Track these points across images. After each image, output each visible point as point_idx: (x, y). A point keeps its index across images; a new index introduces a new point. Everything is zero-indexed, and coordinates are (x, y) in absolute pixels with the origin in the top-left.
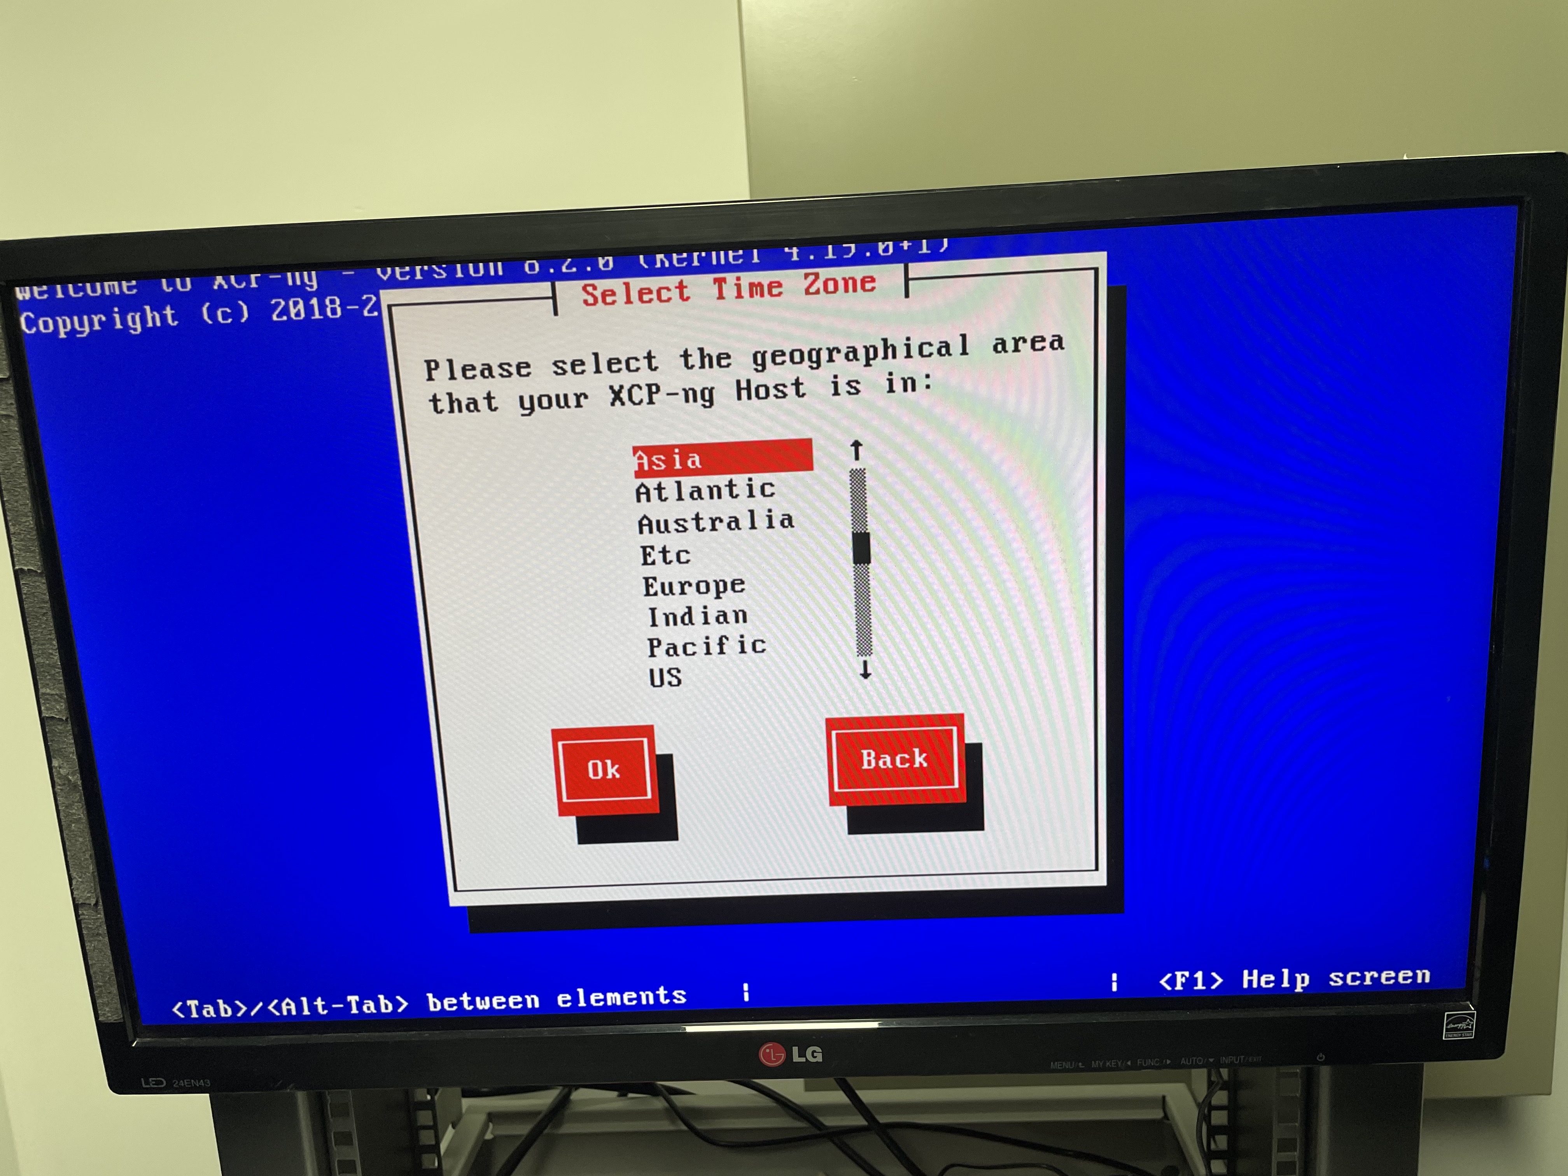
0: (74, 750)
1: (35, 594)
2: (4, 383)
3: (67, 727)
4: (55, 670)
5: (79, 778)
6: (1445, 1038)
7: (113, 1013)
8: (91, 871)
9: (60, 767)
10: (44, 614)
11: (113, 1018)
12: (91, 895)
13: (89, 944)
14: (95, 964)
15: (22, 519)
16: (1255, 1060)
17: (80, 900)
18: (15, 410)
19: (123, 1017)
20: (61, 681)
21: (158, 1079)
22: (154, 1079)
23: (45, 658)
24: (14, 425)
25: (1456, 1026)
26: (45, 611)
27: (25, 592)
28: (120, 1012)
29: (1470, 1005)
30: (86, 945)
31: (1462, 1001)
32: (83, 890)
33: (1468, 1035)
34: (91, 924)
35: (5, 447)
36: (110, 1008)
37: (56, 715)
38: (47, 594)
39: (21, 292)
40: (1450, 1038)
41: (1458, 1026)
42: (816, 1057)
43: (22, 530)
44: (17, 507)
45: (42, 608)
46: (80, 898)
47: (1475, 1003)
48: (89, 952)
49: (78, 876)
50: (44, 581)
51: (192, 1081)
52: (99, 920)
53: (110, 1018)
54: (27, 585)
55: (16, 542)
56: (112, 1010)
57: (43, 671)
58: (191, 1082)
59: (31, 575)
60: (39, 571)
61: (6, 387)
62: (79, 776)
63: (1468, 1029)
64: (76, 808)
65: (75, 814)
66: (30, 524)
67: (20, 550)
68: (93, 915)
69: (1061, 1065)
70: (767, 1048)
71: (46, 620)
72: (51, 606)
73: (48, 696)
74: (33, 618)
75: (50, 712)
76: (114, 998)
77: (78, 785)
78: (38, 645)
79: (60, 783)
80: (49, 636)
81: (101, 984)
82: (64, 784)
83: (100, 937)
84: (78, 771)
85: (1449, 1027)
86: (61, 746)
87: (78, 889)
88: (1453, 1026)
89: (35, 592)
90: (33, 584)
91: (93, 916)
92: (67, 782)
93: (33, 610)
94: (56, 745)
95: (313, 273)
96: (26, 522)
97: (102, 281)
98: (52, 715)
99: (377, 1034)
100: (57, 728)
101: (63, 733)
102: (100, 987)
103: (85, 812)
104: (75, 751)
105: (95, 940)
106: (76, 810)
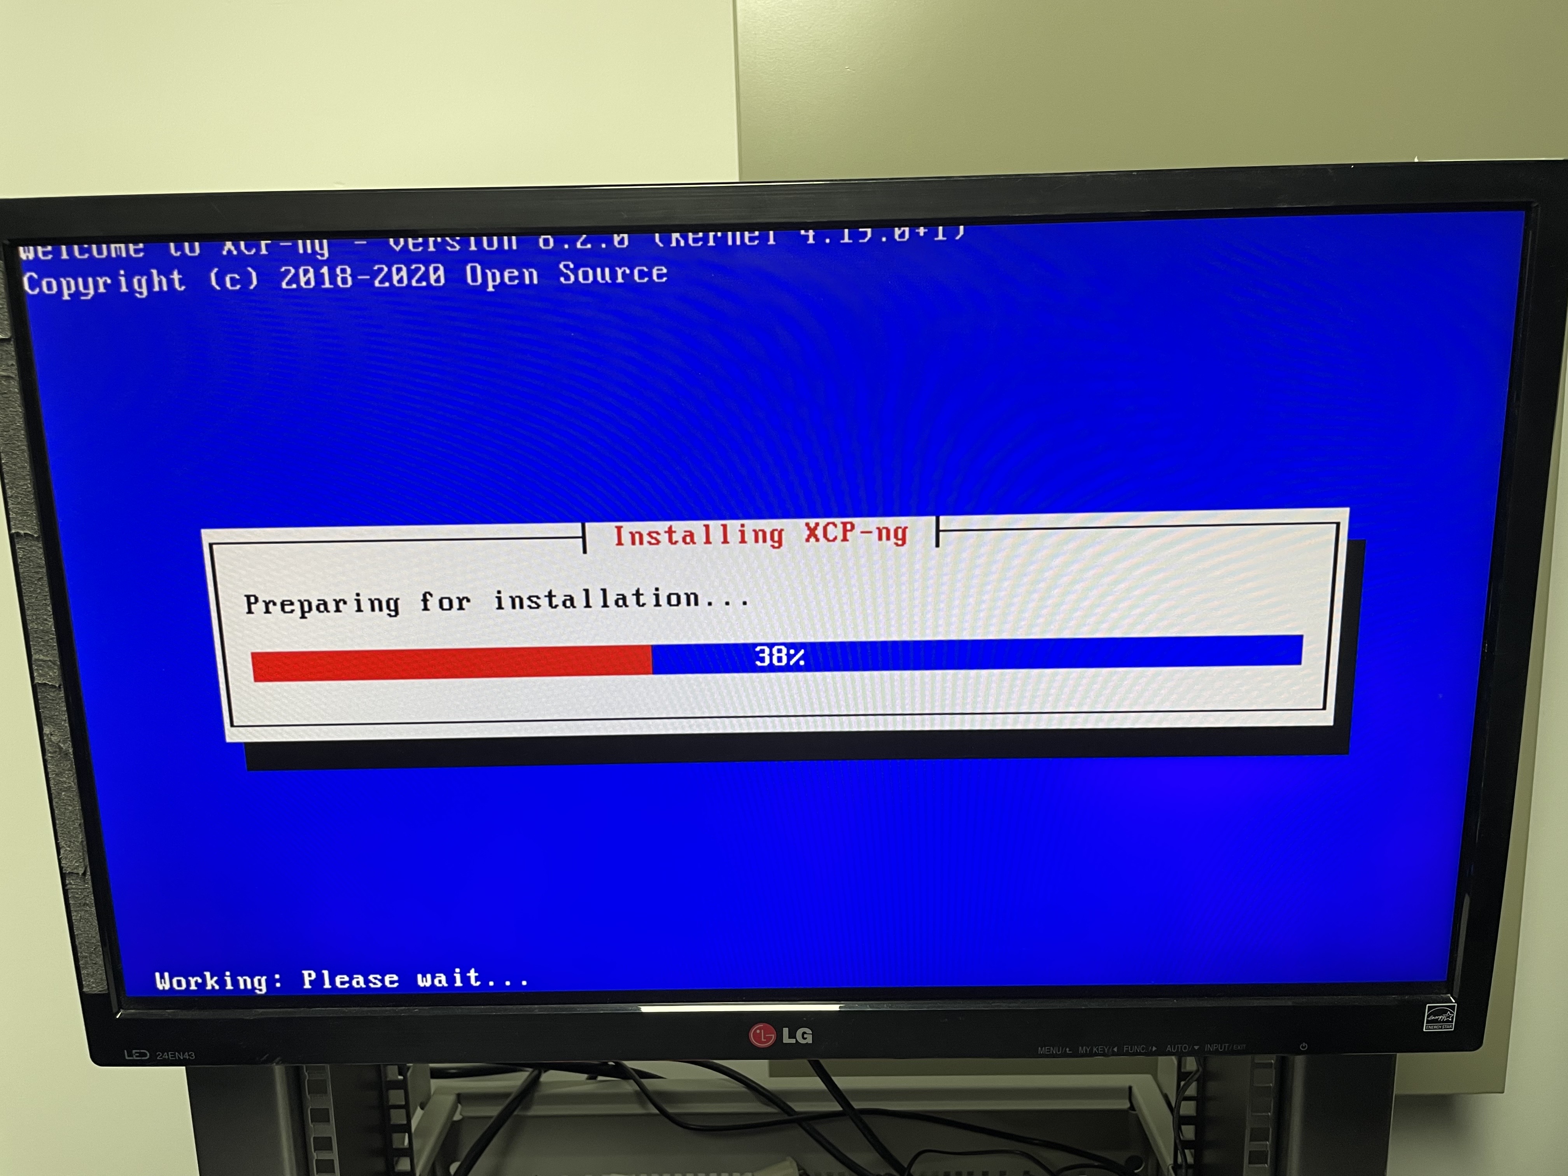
0: (66, 717)
1: (31, 559)
2: (5, 344)
3: (60, 694)
4: (49, 636)
5: (70, 746)
6: (1426, 1029)
7: (98, 985)
8: (80, 840)
9: (51, 735)
10: (40, 579)
11: (98, 989)
12: (79, 863)
13: (75, 914)
14: (81, 934)
15: (20, 482)
16: (1239, 1047)
17: (68, 869)
18: (16, 372)
19: (108, 988)
20: (55, 648)
21: (142, 1051)
22: (138, 1051)
23: (39, 623)
24: (14, 387)
25: (1437, 1017)
26: (40, 576)
27: (21, 556)
28: (105, 983)
29: (1451, 998)
30: (73, 915)
31: (1443, 994)
32: (71, 859)
33: (1448, 1027)
34: (78, 894)
35: (4, 408)
36: (96, 979)
37: (49, 681)
38: (43, 558)
39: (25, 252)
40: (1430, 1029)
41: (1439, 1018)
42: (806, 1039)
43: (19, 493)
44: (15, 470)
45: (37, 573)
46: (67, 867)
47: (1457, 997)
48: (75, 922)
49: (66, 845)
50: (40, 545)
51: (177, 1053)
52: (85, 890)
53: (94, 989)
54: (23, 550)
55: (12, 506)
56: (97, 981)
57: (37, 637)
58: (175, 1053)
59: (27, 539)
60: (36, 536)
61: (7, 347)
62: (71, 744)
63: (1448, 1021)
64: (67, 776)
65: (65, 782)
66: (28, 487)
67: (16, 513)
68: (80, 884)
69: (1049, 1050)
70: (759, 1028)
71: (42, 585)
72: (47, 571)
73: (41, 663)
74: (28, 583)
75: (42, 679)
76: (98, 969)
77: (70, 753)
78: (33, 610)
79: (51, 750)
80: (44, 602)
81: (86, 954)
82: (55, 752)
83: (87, 907)
84: (70, 739)
85: (1429, 1019)
86: (53, 713)
87: (66, 858)
88: (1433, 1018)
89: (29, 557)
90: (29, 549)
91: (80, 886)
92: (57, 750)
93: (28, 575)
94: (48, 712)
95: (325, 242)
96: (22, 485)
97: (108, 244)
98: (44, 682)
99: (366, 1009)
100: (49, 695)
101: (56, 700)
102: (86, 957)
103: (76, 781)
104: (67, 719)
105: (83, 910)
106: (67, 778)
